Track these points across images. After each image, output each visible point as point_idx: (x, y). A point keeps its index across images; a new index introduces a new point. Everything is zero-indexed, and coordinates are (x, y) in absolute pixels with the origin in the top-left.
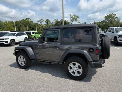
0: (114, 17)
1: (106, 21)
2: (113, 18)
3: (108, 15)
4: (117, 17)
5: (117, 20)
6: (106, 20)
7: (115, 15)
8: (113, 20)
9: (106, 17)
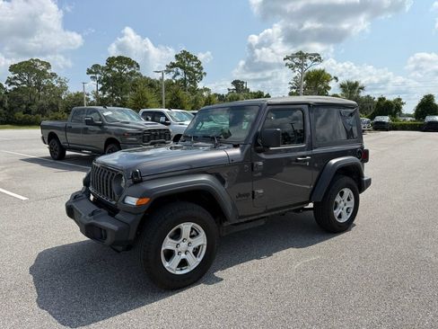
0: (44, 71)
1: (19, 82)
2: (42, 74)
3: (20, 64)
4: (54, 75)
5: (58, 85)
6: (15, 78)
7: (48, 65)
8: (44, 82)
9: (13, 68)
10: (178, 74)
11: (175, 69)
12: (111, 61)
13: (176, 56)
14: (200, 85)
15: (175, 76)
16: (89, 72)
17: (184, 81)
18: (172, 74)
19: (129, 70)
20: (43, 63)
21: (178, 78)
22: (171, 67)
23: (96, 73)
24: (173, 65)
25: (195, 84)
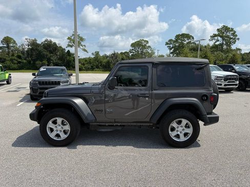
0: (145, 45)
1: (134, 51)
2: (144, 47)
3: (135, 42)
4: (149, 47)
5: (150, 52)
6: (133, 49)
7: (147, 42)
8: (145, 51)
9: (133, 45)
10: (218, 41)
11: (216, 38)
12: (177, 36)
13: (218, 30)
14: (233, 47)
15: (216, 42)
16: (167, 44)
17: (221, 45)
18: (214, 41)
19: (187, 41)
20: (145, 41)
21: (217, 43)
22: (214, 37)
23: (170, 44)
24: (215, 35)
25: (230, 46)
